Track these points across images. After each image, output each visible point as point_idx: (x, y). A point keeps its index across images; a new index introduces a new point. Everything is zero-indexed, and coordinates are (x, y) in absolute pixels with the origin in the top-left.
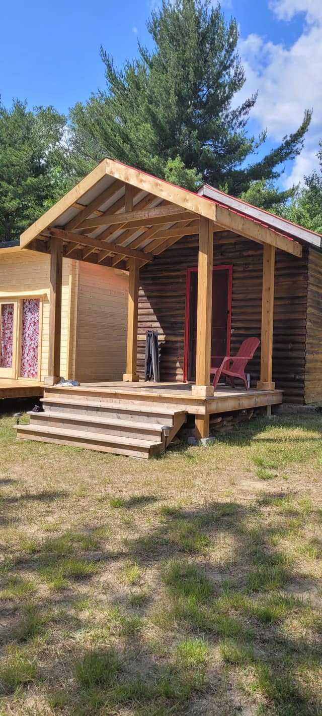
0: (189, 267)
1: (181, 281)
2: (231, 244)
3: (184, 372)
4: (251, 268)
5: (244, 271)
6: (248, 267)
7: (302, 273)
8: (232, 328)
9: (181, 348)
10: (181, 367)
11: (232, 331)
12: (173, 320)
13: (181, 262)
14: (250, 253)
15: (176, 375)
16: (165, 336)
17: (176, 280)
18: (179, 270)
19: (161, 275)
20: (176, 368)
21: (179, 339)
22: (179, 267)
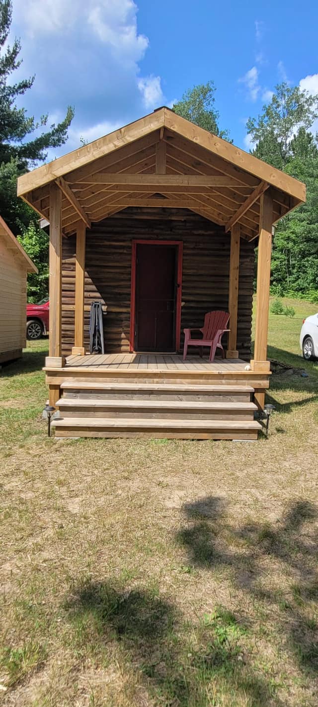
0: (134, 238)
1: (125, 251)
2: (180, 221)
3: (131, 343)
4: (202, 246)
5: (194, 249)
6: (199, 245)
7: (249, 256)
8: (182, 301)
9: (128, 319)
10: (127, 339)
11: (183, 304)
12: (116, 291)
13: (124, 233)
14: (201, 232)
15: (120, 346)
16: (107, 307)
17: (121, 251)
18: (123, 241)
19: (101, 244)
20: (121, 339)
21: (124, 310)
22: (122, 237)
